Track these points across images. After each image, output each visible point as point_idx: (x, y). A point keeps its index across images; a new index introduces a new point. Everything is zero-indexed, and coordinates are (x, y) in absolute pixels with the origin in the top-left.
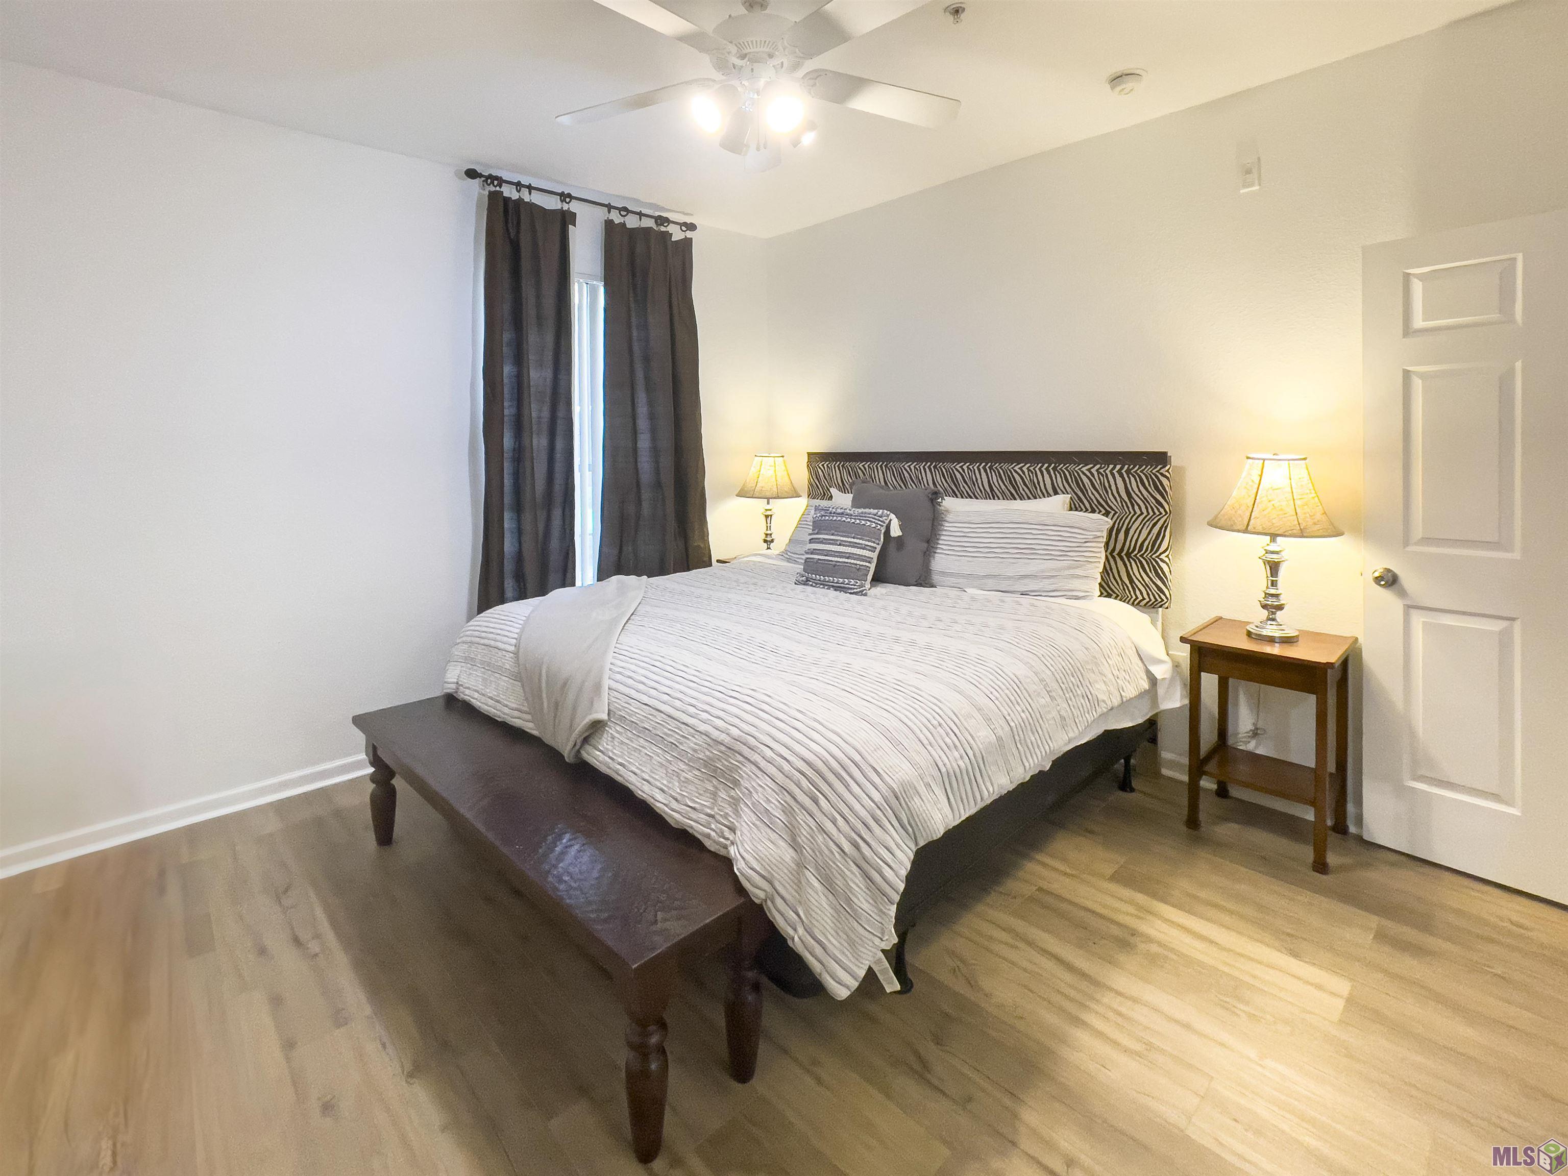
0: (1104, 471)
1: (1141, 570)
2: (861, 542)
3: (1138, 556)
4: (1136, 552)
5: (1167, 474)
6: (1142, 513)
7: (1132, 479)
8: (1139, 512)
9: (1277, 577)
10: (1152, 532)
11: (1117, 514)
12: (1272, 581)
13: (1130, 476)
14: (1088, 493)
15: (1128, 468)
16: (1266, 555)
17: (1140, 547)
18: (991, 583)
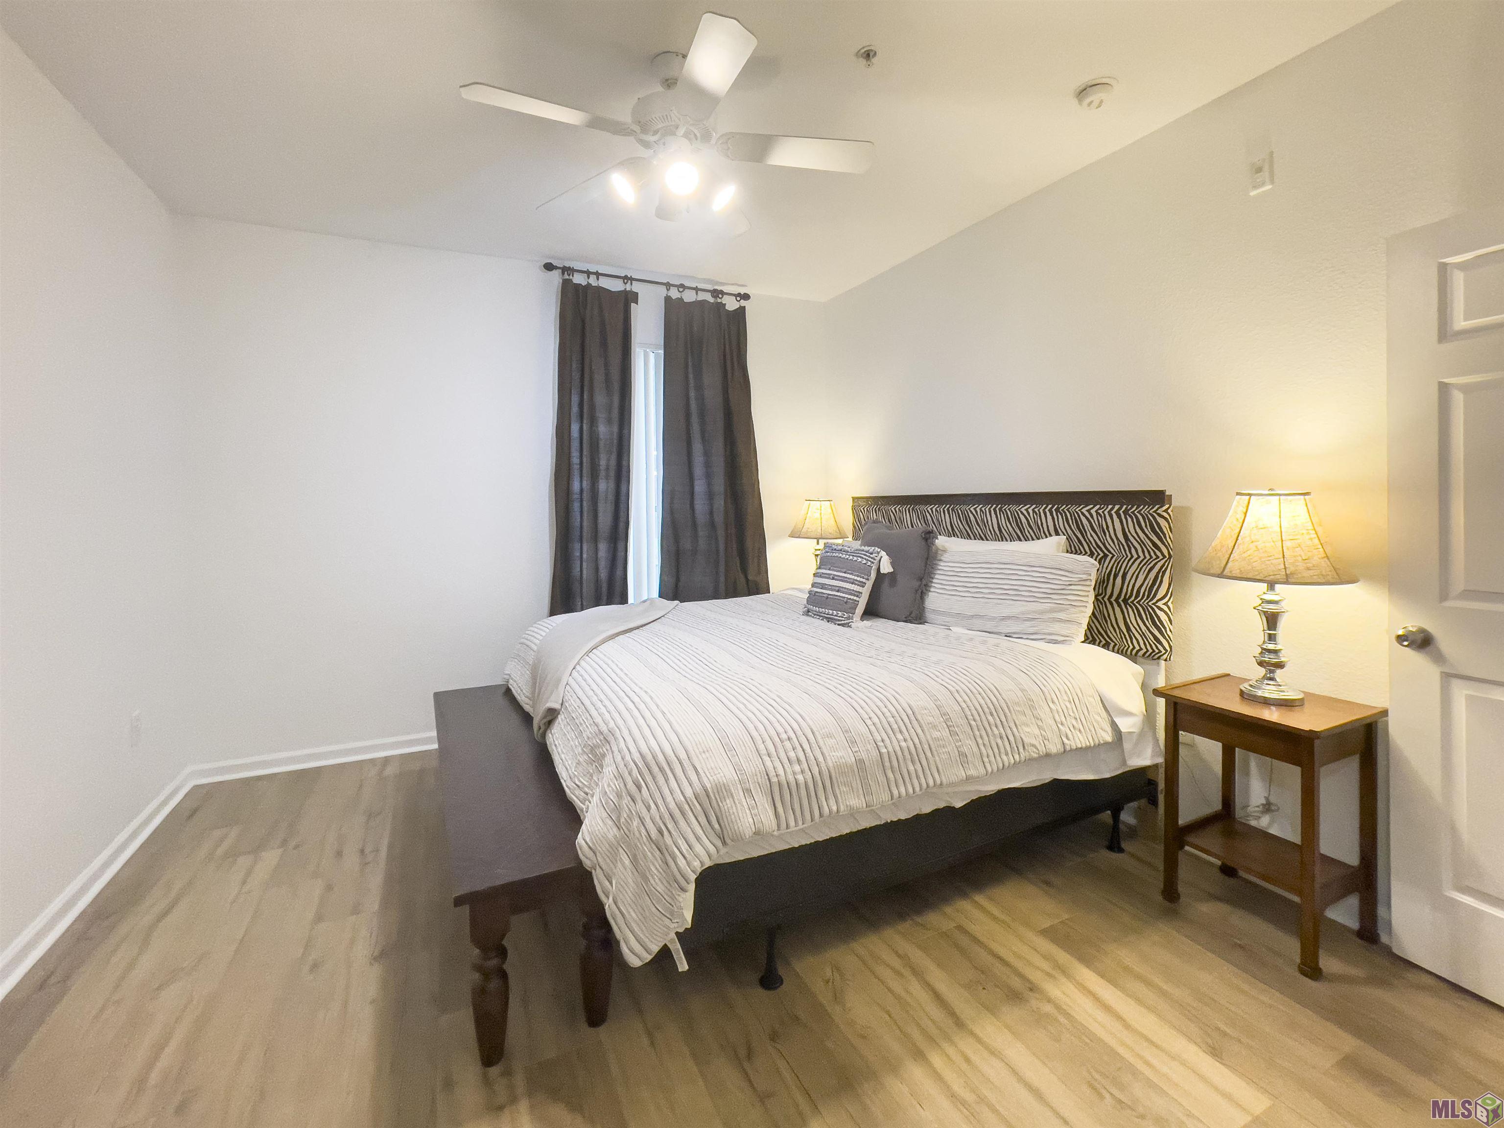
0: (1103, 512)
1: (1138, 618)
2: (851, 576)
3: (1135, 602)
4: (1133, 598)
5: (1165, 514)
6: (1139, 557)
7: (1129, 519)
8: (1135, 556)
9: (1275, 630)
10: (1149, 578)
11: (1115, 557)
12: (1270, 635)
13: (1128, 516)
14: (1087, 535)
15: (1126, 508)
16: (1262, 605)
17: (1136, 593)
18: (978, 623)
